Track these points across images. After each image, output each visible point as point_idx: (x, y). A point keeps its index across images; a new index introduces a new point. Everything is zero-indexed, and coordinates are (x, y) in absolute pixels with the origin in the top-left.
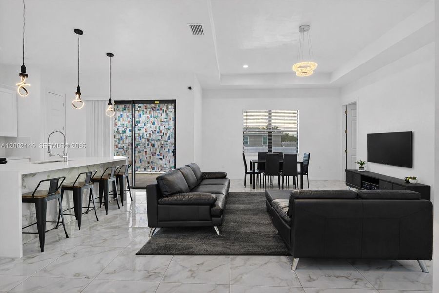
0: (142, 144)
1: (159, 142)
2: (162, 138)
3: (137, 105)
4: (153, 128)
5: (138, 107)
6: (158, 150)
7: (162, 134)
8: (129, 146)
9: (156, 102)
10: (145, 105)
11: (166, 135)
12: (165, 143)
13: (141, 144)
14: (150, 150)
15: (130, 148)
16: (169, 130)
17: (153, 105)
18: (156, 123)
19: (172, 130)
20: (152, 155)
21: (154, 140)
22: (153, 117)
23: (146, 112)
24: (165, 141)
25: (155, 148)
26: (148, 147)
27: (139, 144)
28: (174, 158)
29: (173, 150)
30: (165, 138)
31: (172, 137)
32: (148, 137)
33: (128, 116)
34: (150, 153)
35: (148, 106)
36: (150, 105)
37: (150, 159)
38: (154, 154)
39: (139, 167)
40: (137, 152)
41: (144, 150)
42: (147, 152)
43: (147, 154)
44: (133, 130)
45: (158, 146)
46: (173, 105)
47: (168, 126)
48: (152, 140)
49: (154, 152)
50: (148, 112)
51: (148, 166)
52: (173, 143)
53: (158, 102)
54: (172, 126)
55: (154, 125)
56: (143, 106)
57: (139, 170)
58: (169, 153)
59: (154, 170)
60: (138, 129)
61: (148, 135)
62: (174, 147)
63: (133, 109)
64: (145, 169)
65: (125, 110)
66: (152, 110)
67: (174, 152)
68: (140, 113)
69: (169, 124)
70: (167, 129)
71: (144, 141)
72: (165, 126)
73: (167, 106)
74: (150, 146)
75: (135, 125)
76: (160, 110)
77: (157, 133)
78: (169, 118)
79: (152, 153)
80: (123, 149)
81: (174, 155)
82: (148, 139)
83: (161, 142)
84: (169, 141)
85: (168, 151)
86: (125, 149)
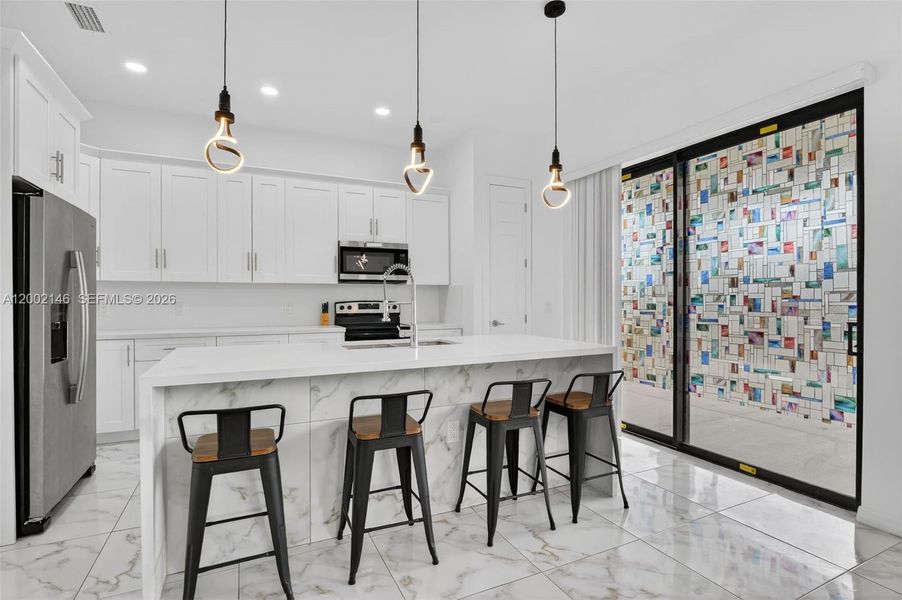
0: (710, 298)
1: (777, 291)
2: (792, 270)
3: (692, 164)
4: (752, 234)
5: (698, 167)
6: (772, 321)
7: (792, 257)
8: (669, 304)
9: (763, 131)
10: (721, 153)
11: (812, 256)
12: (807, 294)
13: (708, 299)
14: (742, 322)
16: (828, 232)
17: (751, 146)
18: (765, 214)
20: (747, 341)
21: (755, 281)
22: (751, 193)
23: (726, 179)
24: (808, 285)
25: (763, 315)
26: (733, 309)
27: (699, 299)
28: (855, 365)
29: (850, 325)
30: (807, 271)
31: (844, 268)
32: (733, 272)
33: (667, 208)
34: (742, 333)
35: (733, 153)
36: (740, 149)
37: (740, 355)
38: (758, 339)
39: (699, 378)
40: (693, 326)
41: (717, 321)
42: (727, 326)
43: (727, 336)
44: (680, 249)
45: (773, 306)
46: (851, 115)
47: (824, 217)
48: (746, 281)
49: (757, 327)
50: (733, 178)
51: (733, 383)
52: (851, 294)
53: (774, 127)
54: (844, 214)
55: (755, 224)
56: (712, 161)
57: (699, 389)
58: (826, 337)
59: (755, 400)
60: (698, 246)
61: (734, 264)
62: (855, 312)
63: (680, 181)
64: (722, 390)
65: (659, 188)
66: (749, 164)
67: (855, 335)
68: (703, 188)
69: (827, 208)
70: (815, 231)
71: (719, 285)
72: (805, 221)
73: (818, 132)
74: (740, 306)
75: (687, 234)
76: (785, 157)
77: (769, 254)
78: (826, 183)
79: (746, 333)
80: (654, 314)
81: (855, 350)
82: (733, 279)
83: (790, 288)
84: (827, 284)
85: (824, 329)
86: (659, 313)
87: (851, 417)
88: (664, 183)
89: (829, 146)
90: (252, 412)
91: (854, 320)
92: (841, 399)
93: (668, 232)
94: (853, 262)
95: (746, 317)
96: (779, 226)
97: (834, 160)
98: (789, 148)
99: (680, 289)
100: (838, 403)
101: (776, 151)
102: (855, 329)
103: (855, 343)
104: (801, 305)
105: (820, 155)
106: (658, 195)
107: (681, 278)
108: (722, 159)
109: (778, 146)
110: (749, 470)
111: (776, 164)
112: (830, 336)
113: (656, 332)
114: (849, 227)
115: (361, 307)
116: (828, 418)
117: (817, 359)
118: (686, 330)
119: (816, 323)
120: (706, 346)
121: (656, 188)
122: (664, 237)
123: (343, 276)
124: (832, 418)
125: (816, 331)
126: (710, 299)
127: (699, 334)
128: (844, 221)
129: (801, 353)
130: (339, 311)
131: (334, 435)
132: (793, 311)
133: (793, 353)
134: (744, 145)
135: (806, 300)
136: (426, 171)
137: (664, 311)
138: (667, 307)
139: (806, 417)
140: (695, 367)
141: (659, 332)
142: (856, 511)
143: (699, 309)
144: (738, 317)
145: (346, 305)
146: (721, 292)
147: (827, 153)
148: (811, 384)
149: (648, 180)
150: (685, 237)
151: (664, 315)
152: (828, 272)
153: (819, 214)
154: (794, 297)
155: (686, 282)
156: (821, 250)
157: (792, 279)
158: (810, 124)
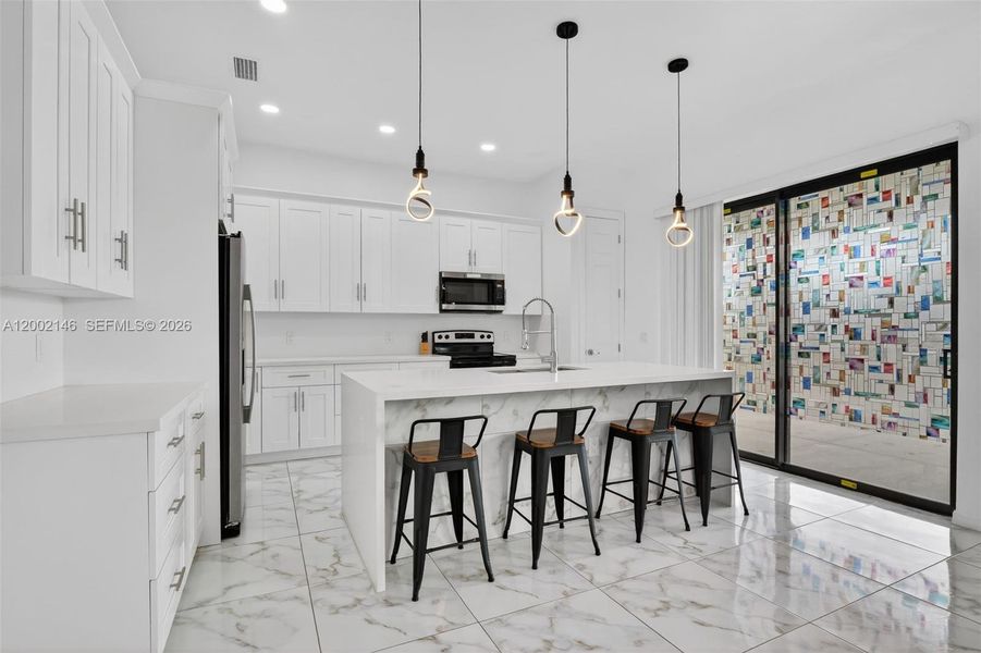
1: (877, 321)
2: (891, 302)
3: (794, 202)
4: (853, 269)
5: (799, 206)
6: (872, 349)
7: (891, 290)
8: (770, 333)
9: (863, 175)
10: (823, 194)
11: (910, 290)
12: (905, 324)
13: (809, 329)
14: (843, 350)
15: (773, 338)
16: (925, 269)
17: (851, 189)
18: (865, 251)
19: (940, 271)
20: (848, 367)
21: (856, 312)
22: (851, 230)
23: (827, 218)
24: (906, 316)
25: (863, 343)
26: (835, 337)
27: (800, 328)
28: (949, 387)
29: (945, 352)
30: (905, 304)
31: (938, 300)
32: (834, 302)
33: (768, 242)
34: (843, 359)
35: (834, 194)
36: (841, 190)
37: (841, 380)
38: (858, 365)
39: (800, 403)
40: (794, 353)
41: (818, 348)
42: (829, 354)
43: (829, 362)
44: (782, 282)
45: (873, 335)
46: (946, 164)
47: (921, 255)
48: (847, 312)
49: (858, 355)
50: (834, 217)
51: (834, 405)
52: (945, 325)
53: (875, 172)
54: (939, 253)
55: (857, 260)
56: (814, 200)
57: (801, 412)
58: (923, 363)
59: (856, 420)
60: (799, 279)
61: (835, 296)
62: (948, 340)
63: (782, 218)
64: (823, 412)
65: (759, 223)
66: (850, 205)
67: (949, 361)
68: (804, 225)
69: (924, 246)
70: (912, 268)
71: (820, 315)
72: (903, 258)
73: (915, 180)
74: (841, 334)
75: (788, 268)
76: (884, 200)
77: (869, 287)
78: (922, 225)
79: (847, 360)
80: (754, 343)
81: (949, 373)
82: (834, 310)
83: (889, 319)
84: (924, 315)
85: (921, 356)
86: (759, 342)
87: (945, 433)
88: (764, 220)
89: (926, 191)
90: (466, 422)
91: (948, 347)
92: (936, 417)
93: (768, 265)
94: (947, 296)
95: (847, 345)
96: (879, 262)
97: (930, 204)
98: (889, 192)
99: (782, 320)
100: (933, 420)
101: (876, 194)
102: (949, 355)
103: (949, 367)
104: (899, 334)
105: (917, 199)
106: (759, 230)
107: (783, 309)
108: (823, 199)
109: (877, 189)
110: (850, 485)
111: (877, 206)
112: (926, 362)
113: (757, 359)
114: (945, 265)
115: (457, 336)
116: (925, 434)
117: (914, 382)
118: (787, 357)
119: (913, 351)
120: (808, 372)
121: (757, 224)
122: (765, 271)
123: (444, 306)
124: (929, 434)
125: (913, 357)
126: (812, 328)
127: (801, 361)
128: (940, 259)
129: (899, 377)
130: (437, 340)
131: (501, 446)
132: (892, 339)
133: (892, 377)
134: (845, 187)
135: (903, 330)
136: (575, 215)
137: (765, 340)
138: (768, 336)
139: (905, 434)
140: (796, 392)
141: (760, 360)
142: (951, 515)
143: (801, 338)
144: (839, 345)
145: (444, 335)
146: (822, 322)
147: (924, 198)
148: (908, 405)
149: (748, 215)
150: (786, 270)
151: (765, 343)
152: (925, 305)
153: (916, 252)
154: (893, 327)
155: (787, 313)
156: (918, 284)
157: (890, 311)
158: (908, 171)
